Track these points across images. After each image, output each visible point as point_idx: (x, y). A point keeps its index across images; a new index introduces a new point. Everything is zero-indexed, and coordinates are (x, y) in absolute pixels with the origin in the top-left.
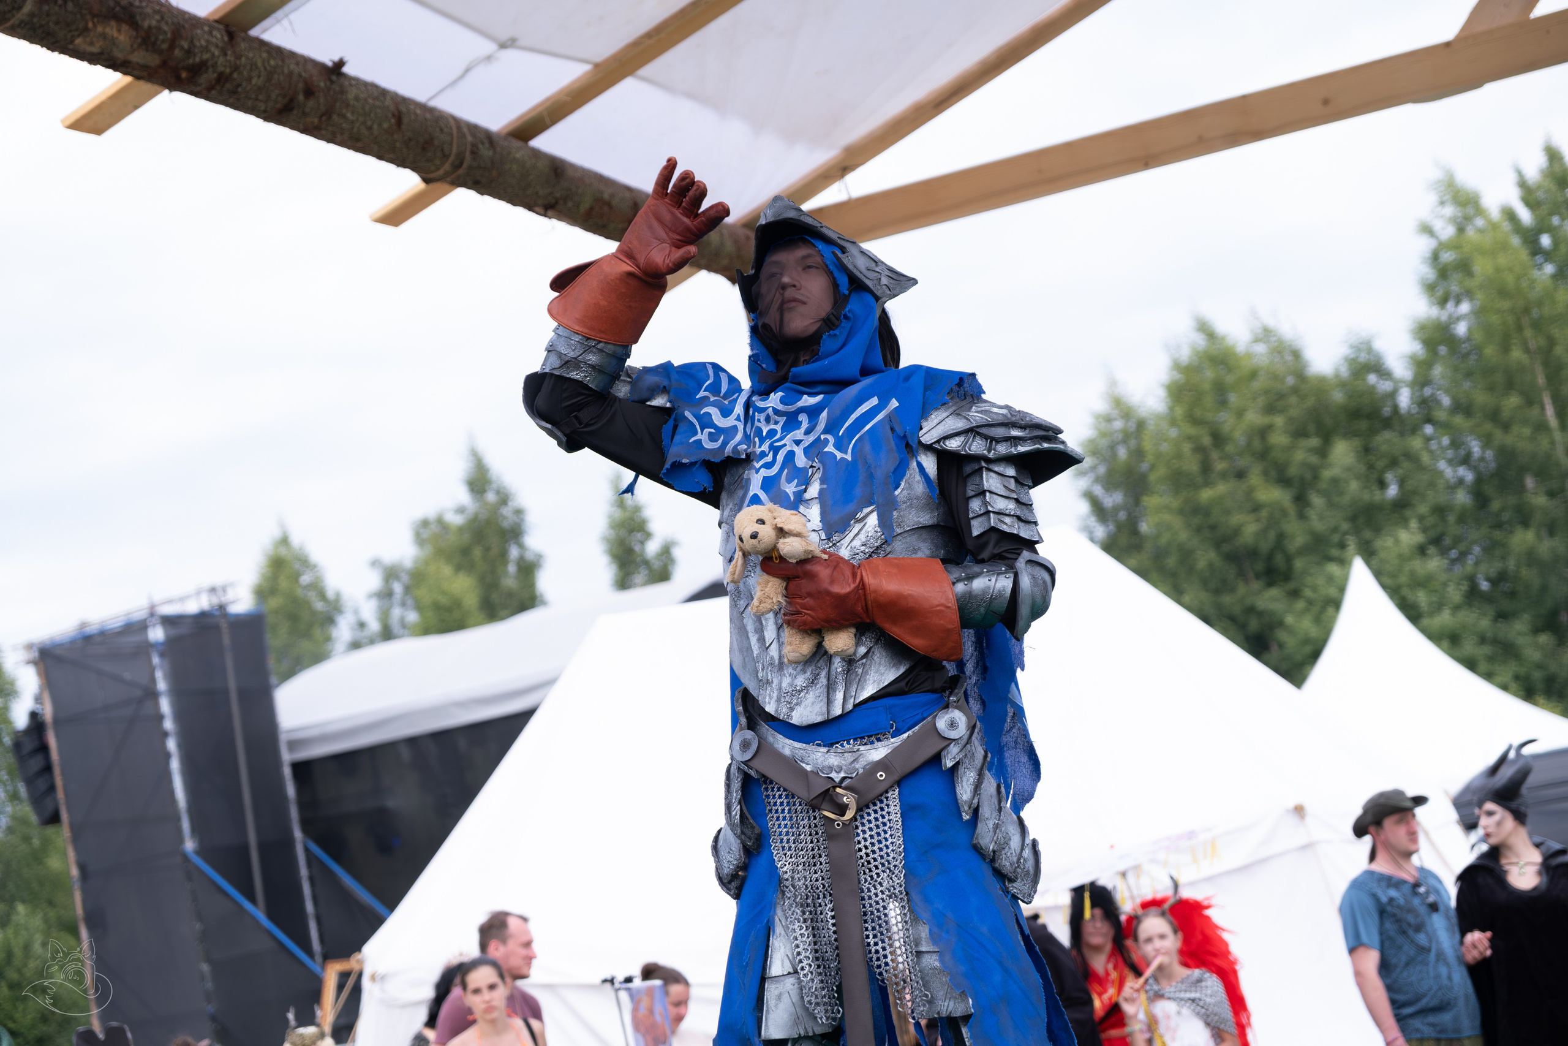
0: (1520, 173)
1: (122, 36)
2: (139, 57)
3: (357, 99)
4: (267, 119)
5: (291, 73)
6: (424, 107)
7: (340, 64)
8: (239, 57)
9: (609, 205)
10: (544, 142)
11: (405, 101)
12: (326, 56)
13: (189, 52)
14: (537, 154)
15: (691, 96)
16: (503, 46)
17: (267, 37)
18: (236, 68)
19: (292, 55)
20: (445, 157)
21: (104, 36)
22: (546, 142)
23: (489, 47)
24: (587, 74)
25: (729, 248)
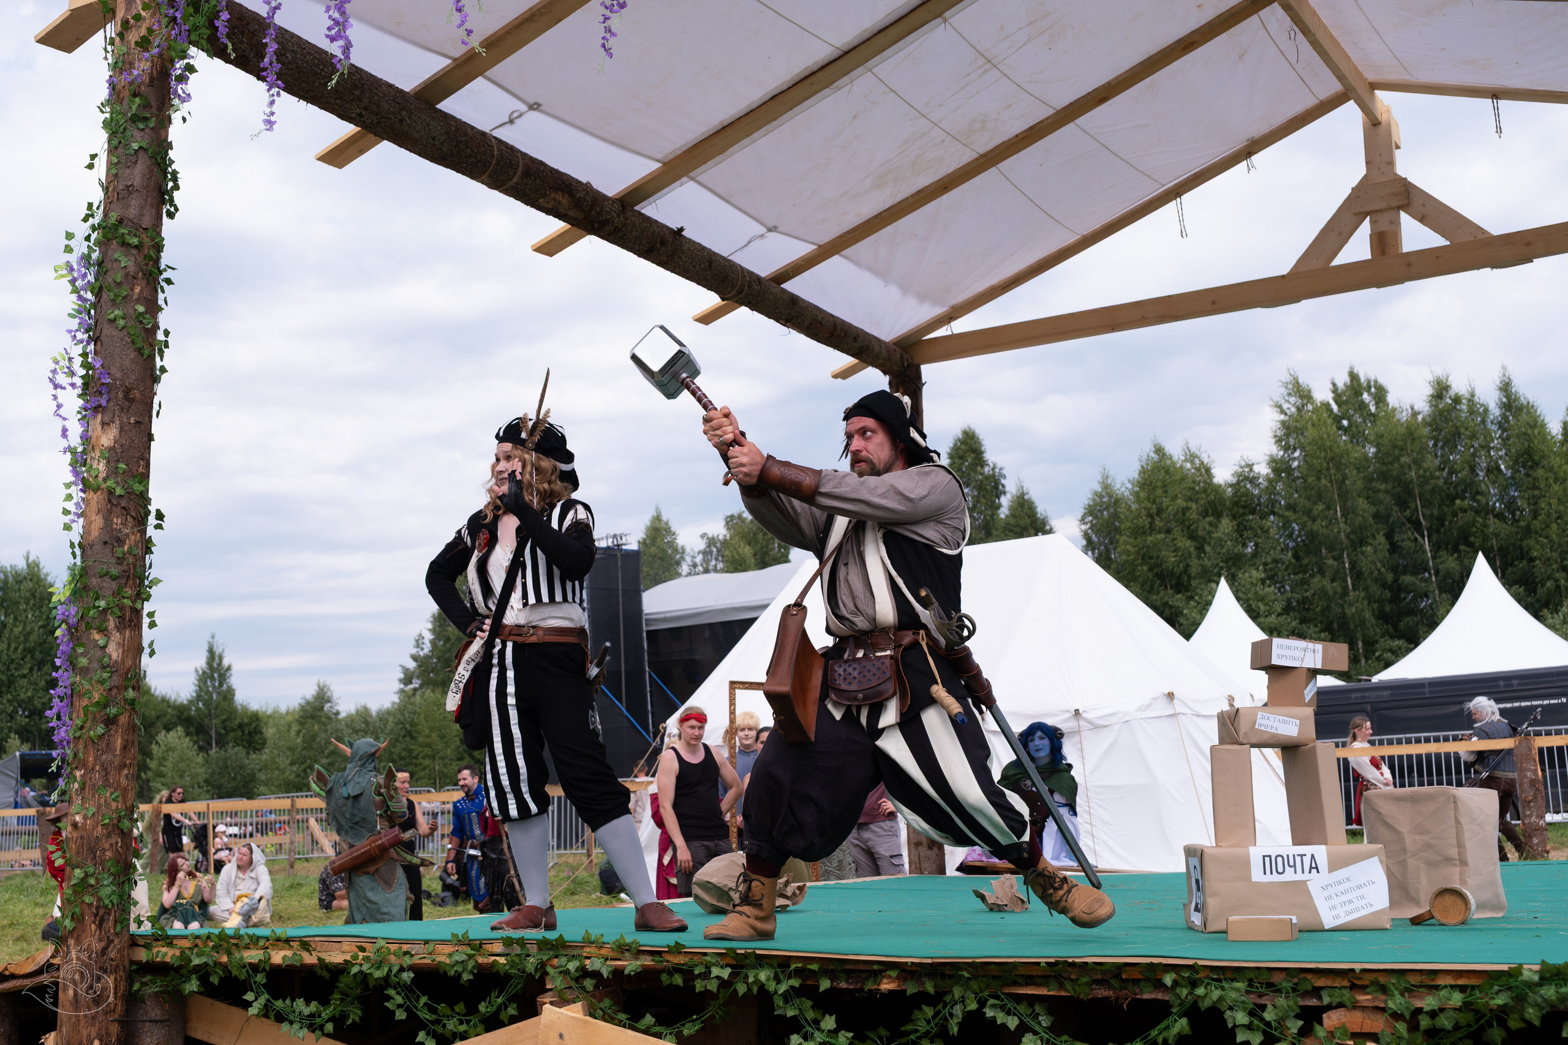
0: (1334, 385)
1: (564, 200)
2: (572, 213)
3: (688, 249)
4: (640, 255)
5: (654, 232)
6: (725, 259)
7: (681, 229)
8: (626, 219)
10: (788, 286)
11: (714, 253)
12: (674, 225)
13: (599, 213)
14: (784, 291)
15: (870, 269)
16: (770, 230)
17: (643, 211)
18: (624, 225)
19: (656, 221)
20: (734, 287)
21: (554, 199)
22: (791, 286)
23: (763, 230)
24: (814, 250)
25: (884, 353)
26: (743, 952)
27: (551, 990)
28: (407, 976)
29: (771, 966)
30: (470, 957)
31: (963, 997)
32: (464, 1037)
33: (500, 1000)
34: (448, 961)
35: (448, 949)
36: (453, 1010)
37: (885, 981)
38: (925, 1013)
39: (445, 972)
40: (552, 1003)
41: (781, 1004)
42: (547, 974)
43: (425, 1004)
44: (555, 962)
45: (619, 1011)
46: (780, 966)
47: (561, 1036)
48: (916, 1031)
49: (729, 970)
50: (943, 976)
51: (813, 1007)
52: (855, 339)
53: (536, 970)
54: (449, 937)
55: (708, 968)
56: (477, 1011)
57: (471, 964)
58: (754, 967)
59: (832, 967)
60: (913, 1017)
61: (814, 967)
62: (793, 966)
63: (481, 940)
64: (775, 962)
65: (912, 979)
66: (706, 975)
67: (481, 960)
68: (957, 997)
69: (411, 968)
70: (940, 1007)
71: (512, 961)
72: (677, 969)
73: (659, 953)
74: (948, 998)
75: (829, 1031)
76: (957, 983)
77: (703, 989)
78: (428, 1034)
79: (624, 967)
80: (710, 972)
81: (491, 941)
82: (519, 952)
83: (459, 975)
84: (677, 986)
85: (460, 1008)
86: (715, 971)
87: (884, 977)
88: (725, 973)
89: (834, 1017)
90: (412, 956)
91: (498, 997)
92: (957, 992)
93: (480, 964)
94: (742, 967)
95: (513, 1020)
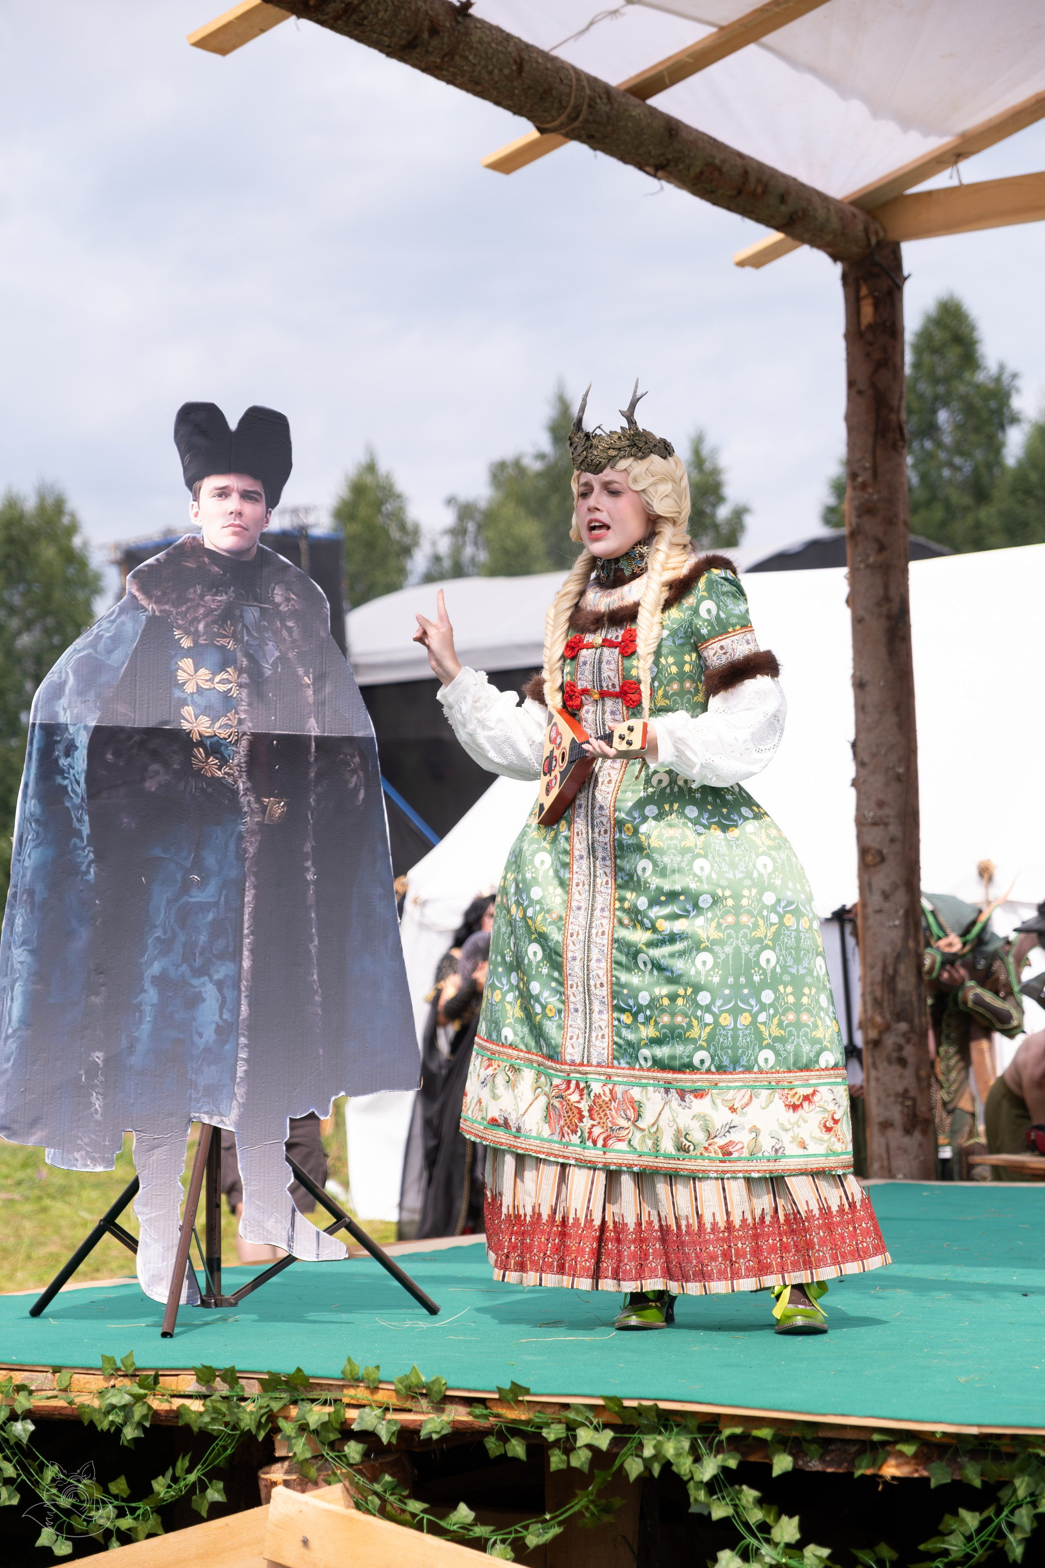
3: (481, 41)
6: (545, 56)
9: (719, 170)
11: (527, 46)
14: (654, 112)
20: (560, 106)
24: (711, 35)
25: (835, 223)
26: (634, 1404)
27: (282, 1459)
28: (23, 1429)
29: (684, 1429)
30: (138, 1398)
31: (1032, 1495)
32: (126, 1538)
33: (192, 1478)
34: (96, 1403)
35: (97, 1382)
36: (106, 1491)
37: (892, 1462)
38: (963, 1521)
39: (92, 1423)
40: (287, 1484)
41: (702, 1495)
42: (277, 1430)
43: (53, 1480)
44: (294, 1411)
45: (408, 1497)
46: (701, 1429)
47: (305, 1542)
48: (946, 1553)
49: (609, 1434)
50: (998, 1456)
51: (760, 1502)
52: (783, 199)
53: (259, 1426)
54: (99, 1363)
55: (571, 1427)
56: (151, 1491)
57: (139, 1412)
58: (654, 1430)
59: (794, 1434)
60: (941, 1527)
61: (765, 1433)
62: (727, 1432)
63: (157, 1370)
64: (693, 1424)
65: (940, 1458)
66: (568, 1445)
67: (158, 1404)
68: (1021, 1493)
69: (29, 1415)
70: (990, 1512)
71: (216, 1410)
72: (513, 1430)
73: (482, 1401)
74: (1004, 1494)
75: (788, 1546)
76: (1022, 1470)
77: (563, 1466)
78: (59, 1529)
79: (421, 1424)
80: (575, 1437)
81: (175, 1371)
82: (225, 1393)
83: (119, 1430)
84: (515, 1460)
85: (120, 1486)
86: (584, 1436)
87: (889, 1454)
88: (604, 1440)
89: (796, 1520)
90: (31, 1392)
91: (189, 1471)
92: (1022, 1486)
93: (156, 1413)
94: (632, 1429)
95: (218, 1511)
